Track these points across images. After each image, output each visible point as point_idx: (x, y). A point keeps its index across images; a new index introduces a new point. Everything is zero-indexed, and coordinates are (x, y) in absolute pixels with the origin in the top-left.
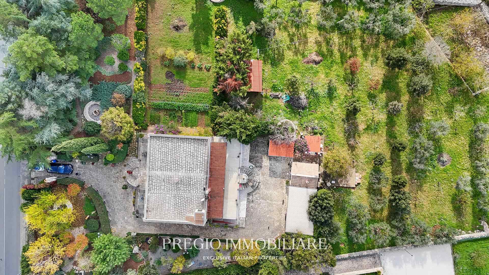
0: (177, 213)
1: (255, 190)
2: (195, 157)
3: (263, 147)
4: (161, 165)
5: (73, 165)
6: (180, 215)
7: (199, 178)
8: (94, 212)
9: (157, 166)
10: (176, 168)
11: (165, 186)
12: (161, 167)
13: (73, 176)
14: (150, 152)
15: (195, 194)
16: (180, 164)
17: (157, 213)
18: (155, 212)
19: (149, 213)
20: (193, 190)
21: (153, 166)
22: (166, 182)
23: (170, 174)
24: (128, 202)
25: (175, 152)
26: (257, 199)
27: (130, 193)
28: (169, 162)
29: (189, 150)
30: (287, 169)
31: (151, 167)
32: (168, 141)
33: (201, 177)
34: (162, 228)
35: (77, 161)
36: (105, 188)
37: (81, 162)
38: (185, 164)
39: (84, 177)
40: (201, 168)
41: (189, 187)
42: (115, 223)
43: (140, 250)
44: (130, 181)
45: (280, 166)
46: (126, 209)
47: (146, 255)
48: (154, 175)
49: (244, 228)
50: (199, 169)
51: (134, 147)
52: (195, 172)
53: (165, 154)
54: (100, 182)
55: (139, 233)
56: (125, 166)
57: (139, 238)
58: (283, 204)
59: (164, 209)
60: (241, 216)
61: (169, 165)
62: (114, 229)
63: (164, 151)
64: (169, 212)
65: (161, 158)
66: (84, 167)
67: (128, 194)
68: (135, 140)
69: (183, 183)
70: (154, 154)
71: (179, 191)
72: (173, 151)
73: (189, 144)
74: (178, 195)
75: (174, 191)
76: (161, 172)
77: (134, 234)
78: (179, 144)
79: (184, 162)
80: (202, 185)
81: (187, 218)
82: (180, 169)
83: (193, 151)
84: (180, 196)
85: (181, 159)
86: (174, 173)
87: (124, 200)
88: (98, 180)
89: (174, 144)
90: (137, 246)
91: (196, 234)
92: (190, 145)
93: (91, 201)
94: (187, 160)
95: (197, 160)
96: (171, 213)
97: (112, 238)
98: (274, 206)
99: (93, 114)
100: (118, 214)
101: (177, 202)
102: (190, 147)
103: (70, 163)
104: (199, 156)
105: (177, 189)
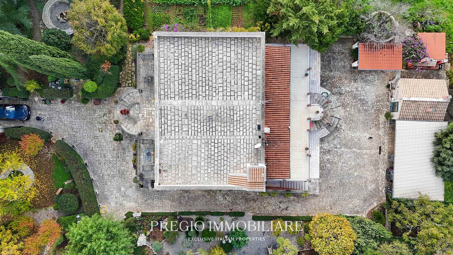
0: (212, 173)
1: (332, 133)
2: (239, 72)
3: (341, 60)
4: (180, 88)
5: (30, 106)
6: (219, 175)
7: (248, 108)
8: (70, 181)
9: (172, 90)
10: (207, 93)
11: (190, 126)
12: (180, 91)
13: (32, 123)
14: (159, 67)
15: (243, 137)
16: (214, 86)
17: (178, 174)
18: (173, 172)
19: (164, 174)
20: (238, 130)
21: (166, 90)
22: (190, 118)
23: (197, 104)
24: (125, 163)
25: (204, 64)
26: (336, 148)
27: (128, 147)
28: (194, 83)
29: (228, 59)
30: (384, 94)
31: (162, 93)
32: (190, 44)
33: (251, 107)
34: (182, 201)
35: (36, 99)
36: (85, 141)
37: (43, 100)
38: (221, 85)
39: (50, 126)
40: (250, 91)
41: (232, 125)
42: (106, 198)
43: (148, 240)
44: (126, 127)
45: (372, 90)
46: (122, 174)
47: (158, 247)
48: (169, 106)
49: (317, 196)
50: (246, 93)
51: (130, 72)
52: (239, 98)
53: (186, 68)
54: (76, 132)
55: (145, 213)
56: (116, 102)
57: (146, 221)
58: (380, 153)
59: (190, 165)
60: (312, 177)
61: (194, 87)
62: (104, 208)
63: (183, 62)
64: (199, 170)
65: (180, 76)
66: (48, 109)
67: (124, 149)
68: (130, 60)
69: (219, 119)
70: (166, 69)
71: (214, 133)
72: (200, 63)
73: (227, 47)
74: (213, 141)
75: (205, 134)
76: (180, 101)
77: (137, 215)
78: (210, 49)
79: (220, 81)
80: (254, 121)
81: (232, 180)
82: (214, 94)
83: (236, 61)
84: (216, 142)
85: (214, 75)
86: (204, 102)
87: (118, 159)
88: (73, 129)
89: (200, 49)
90: (143, 235)
91: (239, 208)
92: (229, 50)
93: (63, 163)
94: (225, 77)
95: (243, 76)
96: (202, 172)
97: (100, 220)
98: (365, 157)
99: (58, 20)
100: (109, 183)
101: (213, 152)
102: (229, 54)
103: (25, 102)
104: (246, 69)
105: (211, 130)
